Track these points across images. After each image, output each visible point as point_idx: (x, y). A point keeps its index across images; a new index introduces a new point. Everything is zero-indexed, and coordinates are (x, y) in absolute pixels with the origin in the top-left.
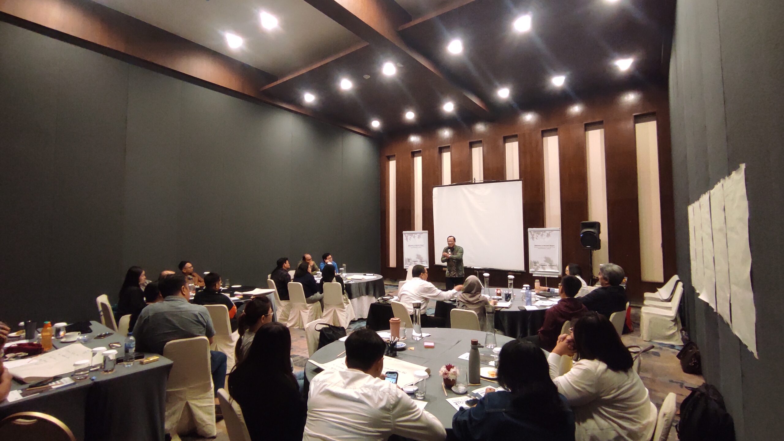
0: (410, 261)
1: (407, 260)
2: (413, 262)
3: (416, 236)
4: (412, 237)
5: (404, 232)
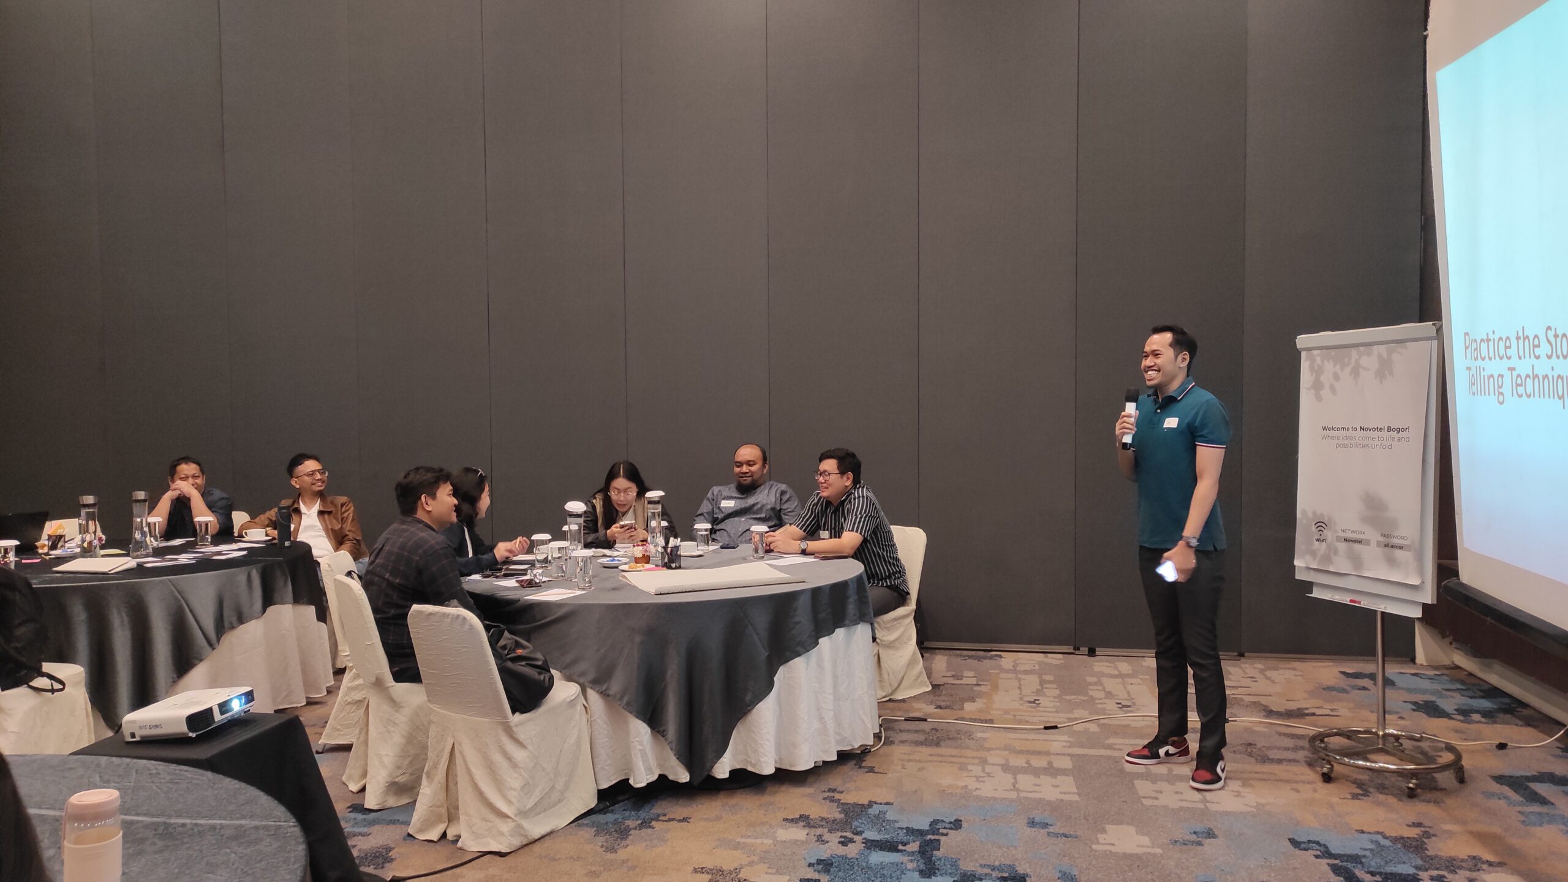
0: (1328, 534)
1: (1314, 528)
2: (1342, 546)
3: (1365, 361)
4: (1348, 370)
5: (1303, 341)
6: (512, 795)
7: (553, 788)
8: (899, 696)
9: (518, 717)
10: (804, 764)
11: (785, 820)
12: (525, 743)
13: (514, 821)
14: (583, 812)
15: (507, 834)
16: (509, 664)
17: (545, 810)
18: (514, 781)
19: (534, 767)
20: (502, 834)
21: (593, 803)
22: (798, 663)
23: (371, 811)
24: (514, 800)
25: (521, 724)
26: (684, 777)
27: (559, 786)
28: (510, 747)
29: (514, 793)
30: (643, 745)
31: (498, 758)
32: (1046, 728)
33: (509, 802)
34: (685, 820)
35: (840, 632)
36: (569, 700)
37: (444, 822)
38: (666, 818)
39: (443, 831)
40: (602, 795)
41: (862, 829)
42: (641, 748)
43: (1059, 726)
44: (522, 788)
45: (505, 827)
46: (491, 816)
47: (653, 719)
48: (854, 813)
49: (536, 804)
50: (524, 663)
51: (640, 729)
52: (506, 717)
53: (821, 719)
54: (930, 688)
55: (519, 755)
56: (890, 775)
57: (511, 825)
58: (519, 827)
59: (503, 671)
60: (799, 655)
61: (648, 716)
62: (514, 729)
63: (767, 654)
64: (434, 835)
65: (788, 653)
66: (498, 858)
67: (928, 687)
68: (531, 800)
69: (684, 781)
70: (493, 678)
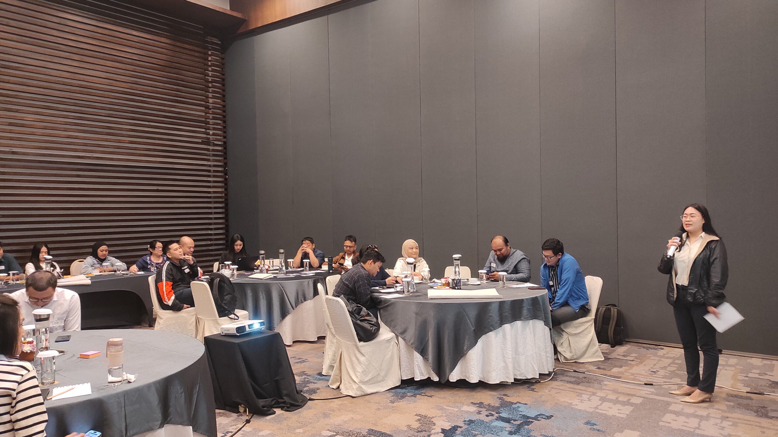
6: (358, 374)
7: (379, 374)
8: (581, 361)
9: (362, 343)
10: (494, 380)
11: (472, 403)
12: (364, 354)
13: (358, 384)
14: (393, 387)
15: (355, 389)
16: (358, 322)
17: (375, 383)
18: (359, 369)
19: (368, 364)
20: (353, 389)
21: (398, 383)
22: (491, 334)
23: (324, 375)
24: (359, 376)
25: (362, 346)
26: (436, 379)
27: (382, 374)
28: (359, 355)
29: (359, 374)
30: (418, 363)
31: (354, 359)
32: (645, 384)
33: (357, 377)
34: (431, 396)
35: (519, 323)
36: (387, 339)
37: (339, 382)
38: (424, 394)
39: (338, 385)
40: (403, 382)
41: (502, 412)
42: (417, 364)
43: (654, 384)
44: (363, 372)
45: (355, 386)
46: (351, 382)
47: (423, 352)
48: (505, 405)
49: (369, 380)
50: (366, 322)
51: (418, 357)
52: (356, 343)
53: (505, 362)
54: (604, 359)
55: (362, 359)
56: (539, 393)
57: (357, 386)
58: (360, 387)
59: (355, 324)
60: (491, 331)
61: (420, 351)
62: (360, 348)
63: (473, 329)
64: (335, 387)
65: (486, 330)
66: (351, 398)
67: (602, 358)
68: (367, 378)
69: (436, 381)
70: (350, 327)
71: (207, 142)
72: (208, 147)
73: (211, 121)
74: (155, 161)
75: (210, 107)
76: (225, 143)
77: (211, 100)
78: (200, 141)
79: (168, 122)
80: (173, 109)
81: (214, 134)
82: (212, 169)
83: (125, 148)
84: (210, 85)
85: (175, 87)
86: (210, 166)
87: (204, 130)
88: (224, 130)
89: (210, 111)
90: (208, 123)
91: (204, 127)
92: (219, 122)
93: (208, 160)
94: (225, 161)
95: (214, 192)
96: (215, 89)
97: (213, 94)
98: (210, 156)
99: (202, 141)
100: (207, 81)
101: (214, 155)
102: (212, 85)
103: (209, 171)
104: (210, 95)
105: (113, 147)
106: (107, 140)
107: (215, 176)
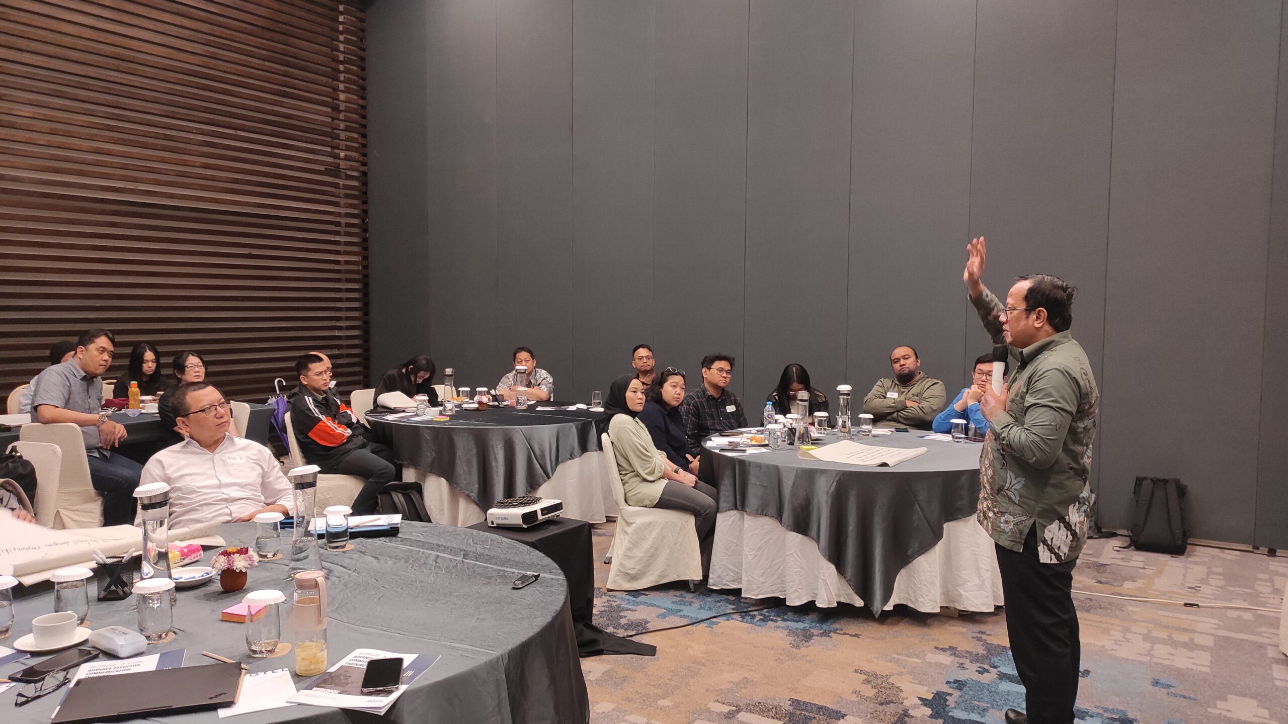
11: (936, 648)
26: (859, 603)
30: (826, 577)
32: (1186, 605)
34: (856, 636)
38: (842, 632)
43: (1200, 605)
51: (825, 566)
69: (858, 606)
71: (334, 171)
72: (337, 181)
73: (343, 135)
74: (247, 203)
75: (341, 108)
76: (364, 174)
77: (342, 96)
78: (322, 168)
79: (268, 132)
80: (277, 108)
81: (347, 158)
82: (343, 221)
83: (195, 176)
84: (341, 67)
85: (283, 68)
86: (339, 215)
87: (329, 149)
88: (363, 150)
89: (341, 116)
90: (337, 137)
91: (330, 144)
92: (355, 135)
93: (337, 204)
94: (365, 207)
95: (347, 262)
96: (351, 76)
97: (347, 85)
98: (340, 197)
99: (325, 168)
100: (336, 60)
101: (347, 196)
102: (345, 68)
103: (338, 224)
104: (342, 86)
105: (174, 173)
106: (163, 161)
107: (348, 234)
